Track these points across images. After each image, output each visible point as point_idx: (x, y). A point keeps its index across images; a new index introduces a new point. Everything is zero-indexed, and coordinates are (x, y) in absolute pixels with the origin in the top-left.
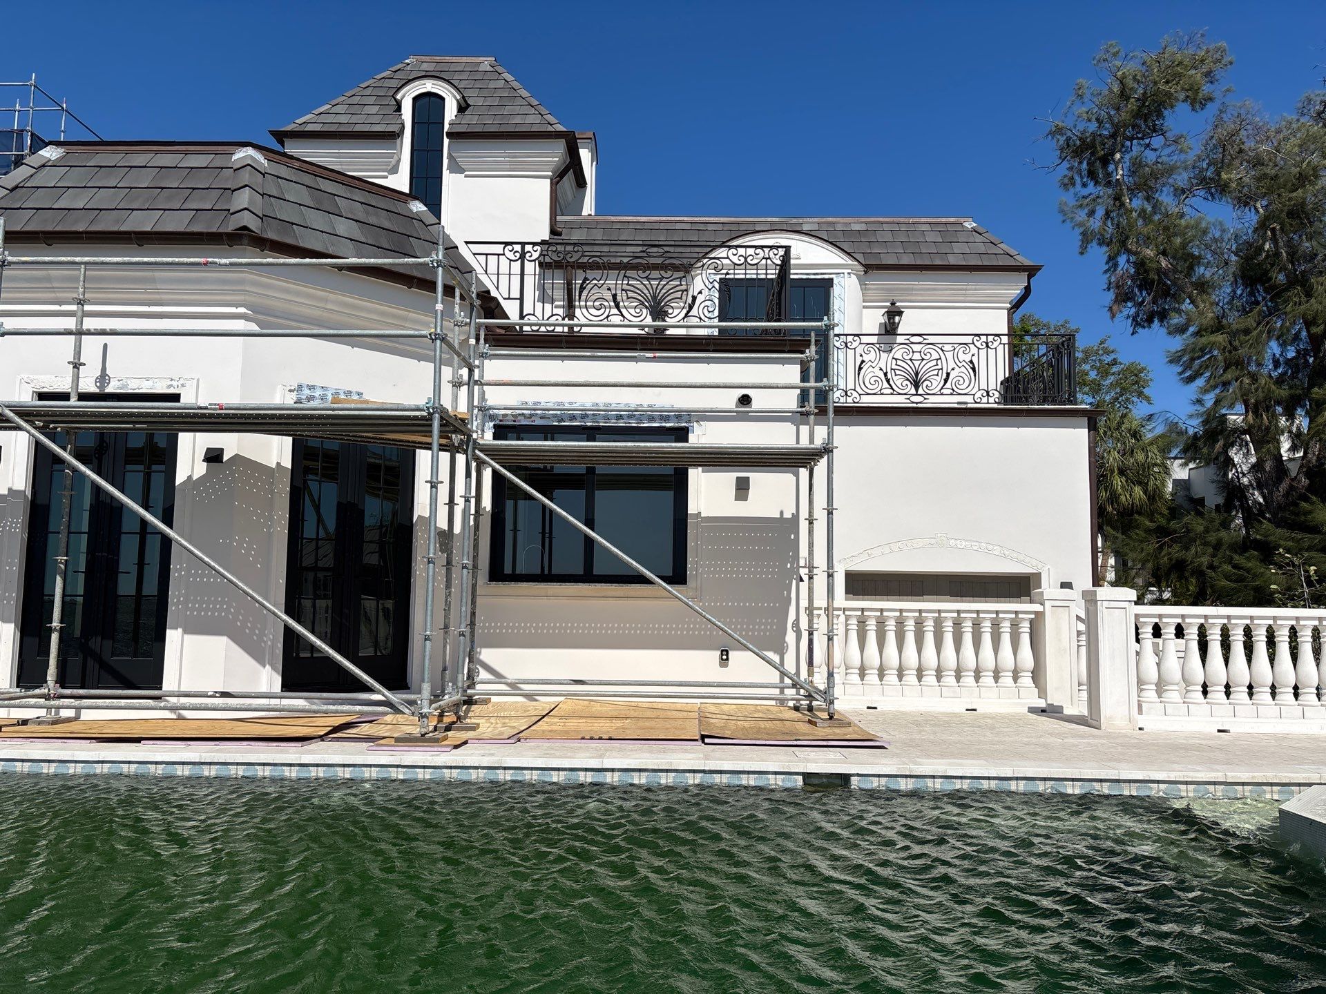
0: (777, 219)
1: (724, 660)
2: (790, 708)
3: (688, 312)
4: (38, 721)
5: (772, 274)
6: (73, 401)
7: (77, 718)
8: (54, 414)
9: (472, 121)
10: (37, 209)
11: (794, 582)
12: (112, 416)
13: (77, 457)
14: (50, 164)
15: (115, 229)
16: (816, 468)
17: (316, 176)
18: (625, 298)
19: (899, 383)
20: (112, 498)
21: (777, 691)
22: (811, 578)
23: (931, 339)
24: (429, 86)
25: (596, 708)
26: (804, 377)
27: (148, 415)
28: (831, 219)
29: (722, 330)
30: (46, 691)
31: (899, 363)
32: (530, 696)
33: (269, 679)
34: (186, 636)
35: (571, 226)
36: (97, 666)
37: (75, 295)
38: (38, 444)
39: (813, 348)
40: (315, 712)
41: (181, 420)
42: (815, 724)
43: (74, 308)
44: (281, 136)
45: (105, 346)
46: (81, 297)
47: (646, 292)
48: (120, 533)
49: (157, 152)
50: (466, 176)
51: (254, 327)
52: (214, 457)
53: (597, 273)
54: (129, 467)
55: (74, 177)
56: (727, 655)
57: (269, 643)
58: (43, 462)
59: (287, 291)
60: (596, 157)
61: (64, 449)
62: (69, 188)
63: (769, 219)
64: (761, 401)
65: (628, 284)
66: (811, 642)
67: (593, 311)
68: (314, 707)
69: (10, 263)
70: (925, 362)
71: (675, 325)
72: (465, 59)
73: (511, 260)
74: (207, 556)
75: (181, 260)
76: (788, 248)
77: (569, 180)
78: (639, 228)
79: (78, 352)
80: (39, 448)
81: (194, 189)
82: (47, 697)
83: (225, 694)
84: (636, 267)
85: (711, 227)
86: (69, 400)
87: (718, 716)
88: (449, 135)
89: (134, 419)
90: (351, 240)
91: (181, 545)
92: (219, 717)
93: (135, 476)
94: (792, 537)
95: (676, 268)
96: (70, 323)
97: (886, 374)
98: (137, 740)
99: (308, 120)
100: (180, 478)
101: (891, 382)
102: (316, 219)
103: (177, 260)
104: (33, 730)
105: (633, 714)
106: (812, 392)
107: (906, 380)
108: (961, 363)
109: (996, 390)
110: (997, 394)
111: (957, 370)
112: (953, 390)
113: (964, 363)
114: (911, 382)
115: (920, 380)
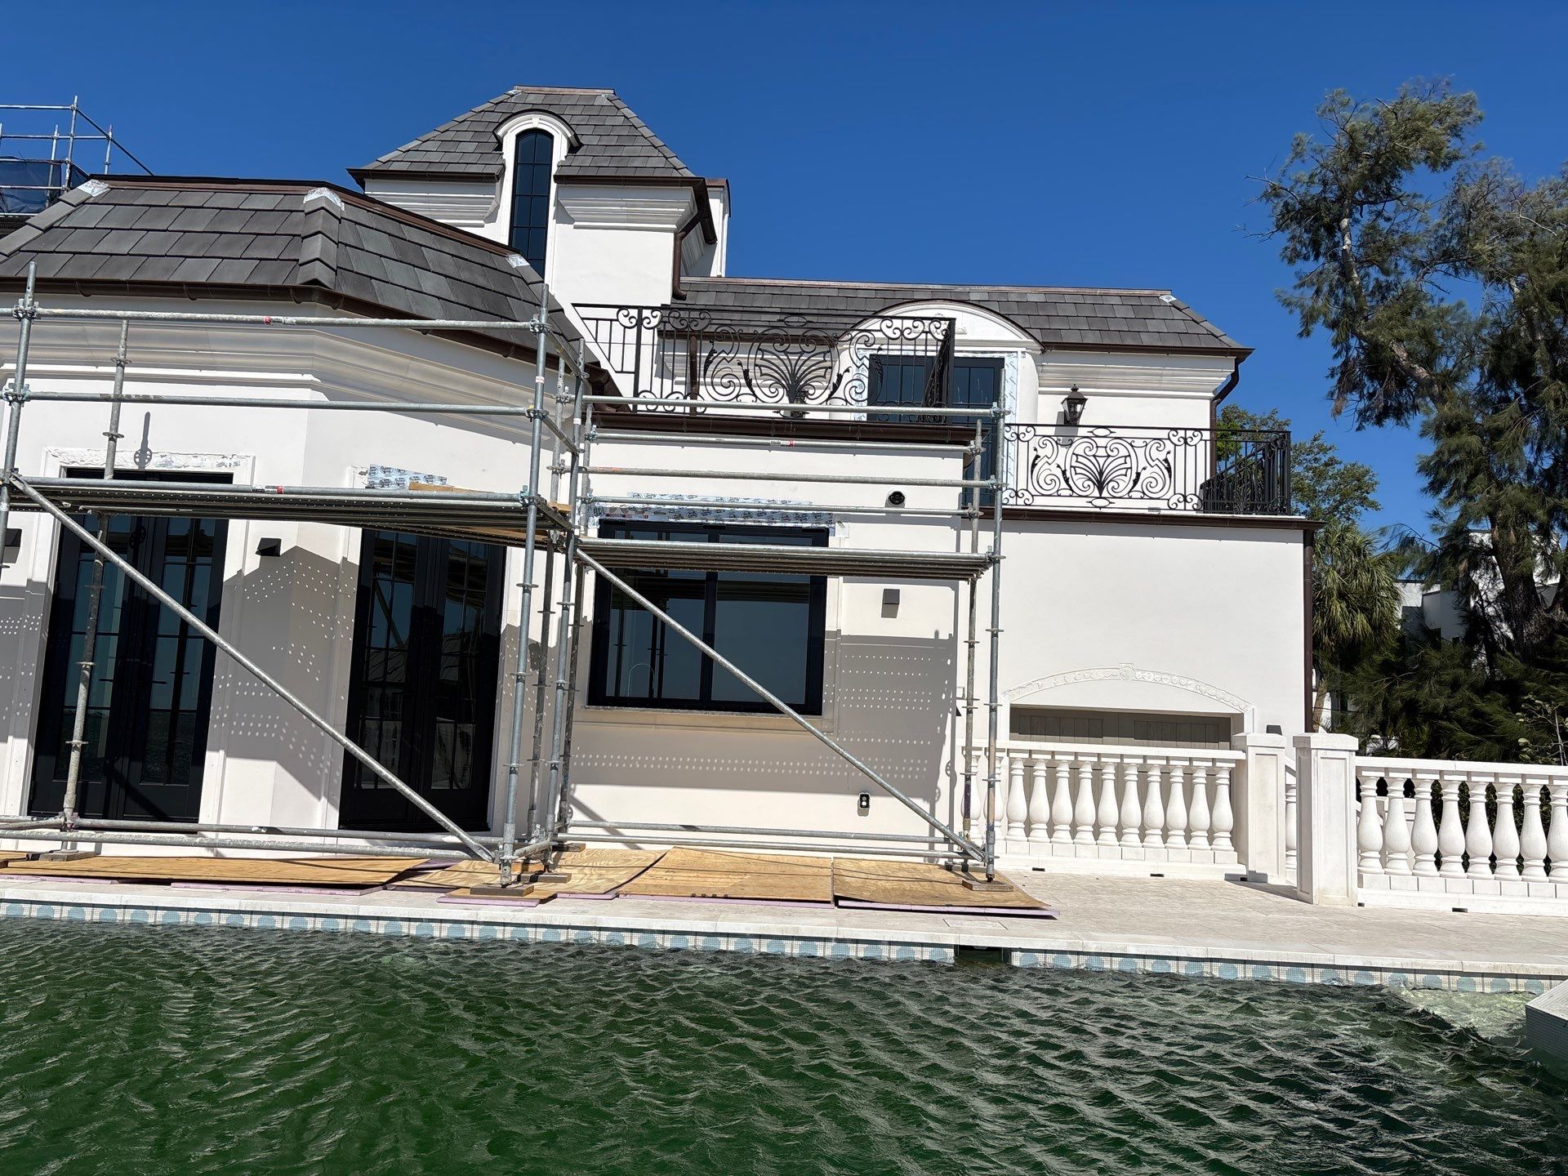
0: (940, 287)
1: (864, 807)
2: (941, 867)
3: (832, 393)
4: (52, 856)
5: (933, 351)
6: (108, 479)
7: (97, 854)
8: (85, 494)
9: (584, 163)
10: (74, 253)
11: (950, 716)
12: (153, 498)
13: (110, 544)
14: (90, 201)
15: (165, 279)
16: (978, 581)
17: (400, 222)
18: (758, 374)
19: (1079, 484)
20: (149, 593)
21: (926, 846)
22: (969, 712)
23: (1119, 433)
24: (535, 121)
25: (710, 860)
26: (968, 473)
27: (194, 497)
28: (1003, 288)
29: (871, 415)
30: (62, 820)
31: (1080, 459)
32: (632, 844)
33: (324, 814)
34: (228, 760)
35: (698, 289)
36: (123, 792)
37: (115, 355)
38: (64, 529)
39: (979, 439)
40: (377, 854)
41: (232, 504)
42: (970, 887)
43: (113, 370)
44: (361, 176)
45: (148, 415)
46: (122, 357)
47: (783, 368)
48: (157, 636)
49: (216, 191)
50: (575, 227)
51: (321, 398)
52: (269, 549)
53: (727, 345)
54: (169, 559)
55: (119, 217)
56: (868, 801)
57: (326, 771)
58: (69, 549)
59: (362, 356)
60: (729, 209)
61: (95, 535)
62: (112, 229)
63: (931, 287)
64: (915, 499)
65: (762, 359)
66: (968, 788)
67: (720, 389)
68: (377, 849)
69: (40, 316)
70: (1111, 459)
71: (817, 407)
72: (579, 92)
73: (625, 327)
74: (258, 666)
75: (240, 317)
76: (952, 321)
77: (696, 233)
78: (776, 293)
79: (115, 422)
80: (65, 533)
81: (258, 234)
82: (62, 827)
83: (272, 831)
84: (772, 339)
85: (861, 294)
86: (102, 477)
87: (855, 874)
88: (556, 177)
89: (177, 502)
90: (439, 298)
91: (227, 652)
92: (263, 857)
93: (176, 569)
94: (949, 662)
95: (819, 341)
96: (108, 388)
97: (1064, 472)
98: (167, 882)
99: (393, 158)
100: (229, 572)
101: (1071, 482)
102: (399, 273)
103: (235, 317)
104: (45, 866)
105: (753, 868)
106: (977, 491)
107: (1088, 480)
108: (1153, 461)
109: (1195, 495)
110: (1195, 500)
111: (1149, 469)
112: (1144, 493)
113: (1157, 462)
114: (1094, 483)
115: (1105, 481)
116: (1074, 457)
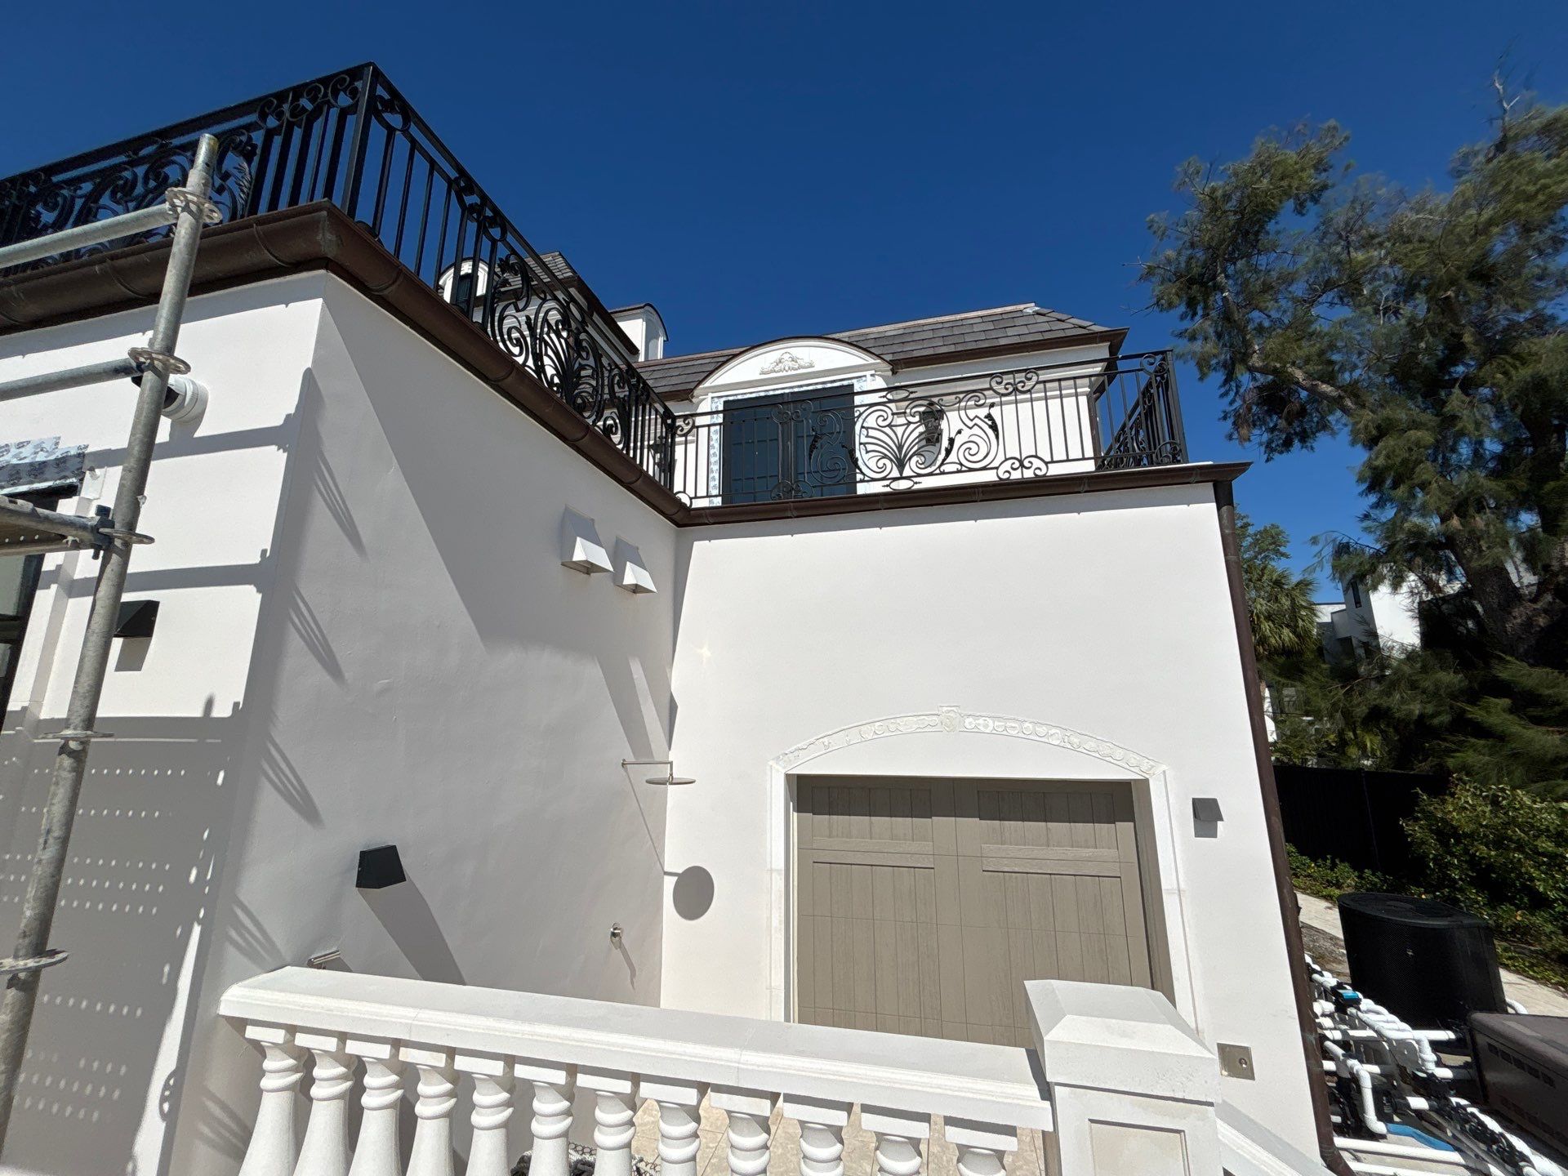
19: (872, 464)
31: (872, 433)
70: (912, 427)
107: (883, 458)
108: (972, 420)
109: (1036, 456)
110: (1037, 463)
111: (966, 431)
112: (961, 464)
113: (977, 421)
114: (891, 460)
115: (905, 456)
116: (864, 432)
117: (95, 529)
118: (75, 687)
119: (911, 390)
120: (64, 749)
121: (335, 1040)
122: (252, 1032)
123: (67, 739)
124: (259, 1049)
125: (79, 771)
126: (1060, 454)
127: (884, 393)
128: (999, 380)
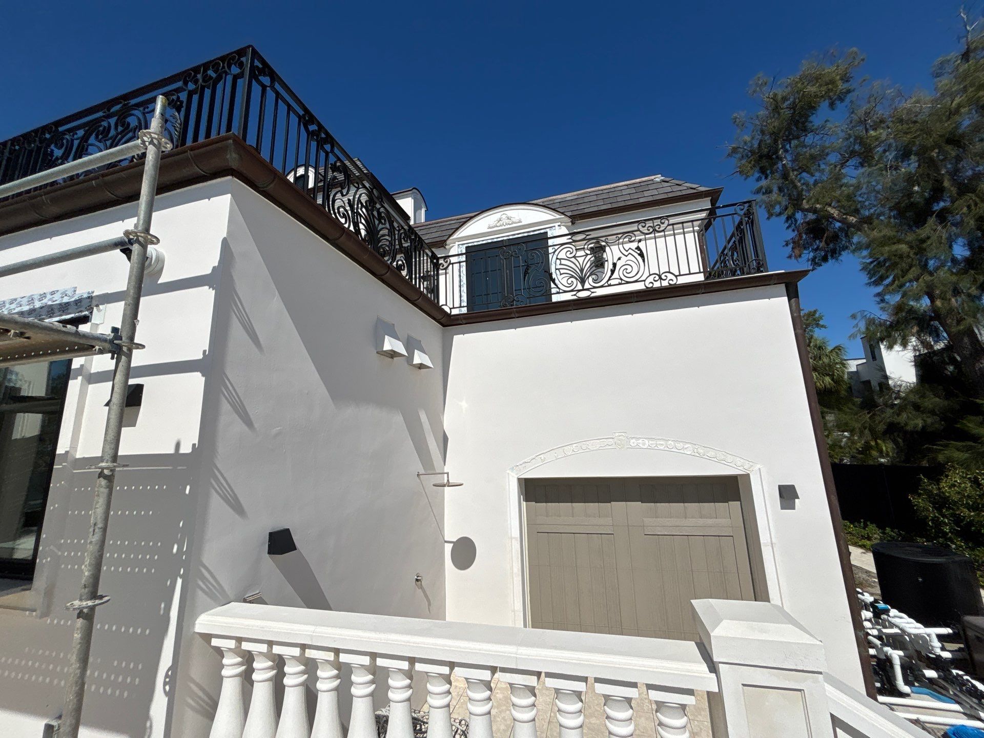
19: (564, 282)
31: (563, 262)
101: (557, 281)
107: (571, 277)
108: (627, 251)
109: (669, 272)
110: (670, 276)
111: (624, 259)
112: (621, 279)
113: (630, 251)
114: (576, 279)
115: (585, 276)
116: (558, 261)
117: (111, 342)
118: (105, 437)
119: (587, 233)
120: (101, 475)
121: (266, 646)
122: (215, 642)
123: (103, 469)
124: (219, 652)
125: (110, 488)
126: (684, 270)
127: (570, 237)
128: (644, 225)
